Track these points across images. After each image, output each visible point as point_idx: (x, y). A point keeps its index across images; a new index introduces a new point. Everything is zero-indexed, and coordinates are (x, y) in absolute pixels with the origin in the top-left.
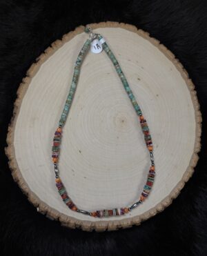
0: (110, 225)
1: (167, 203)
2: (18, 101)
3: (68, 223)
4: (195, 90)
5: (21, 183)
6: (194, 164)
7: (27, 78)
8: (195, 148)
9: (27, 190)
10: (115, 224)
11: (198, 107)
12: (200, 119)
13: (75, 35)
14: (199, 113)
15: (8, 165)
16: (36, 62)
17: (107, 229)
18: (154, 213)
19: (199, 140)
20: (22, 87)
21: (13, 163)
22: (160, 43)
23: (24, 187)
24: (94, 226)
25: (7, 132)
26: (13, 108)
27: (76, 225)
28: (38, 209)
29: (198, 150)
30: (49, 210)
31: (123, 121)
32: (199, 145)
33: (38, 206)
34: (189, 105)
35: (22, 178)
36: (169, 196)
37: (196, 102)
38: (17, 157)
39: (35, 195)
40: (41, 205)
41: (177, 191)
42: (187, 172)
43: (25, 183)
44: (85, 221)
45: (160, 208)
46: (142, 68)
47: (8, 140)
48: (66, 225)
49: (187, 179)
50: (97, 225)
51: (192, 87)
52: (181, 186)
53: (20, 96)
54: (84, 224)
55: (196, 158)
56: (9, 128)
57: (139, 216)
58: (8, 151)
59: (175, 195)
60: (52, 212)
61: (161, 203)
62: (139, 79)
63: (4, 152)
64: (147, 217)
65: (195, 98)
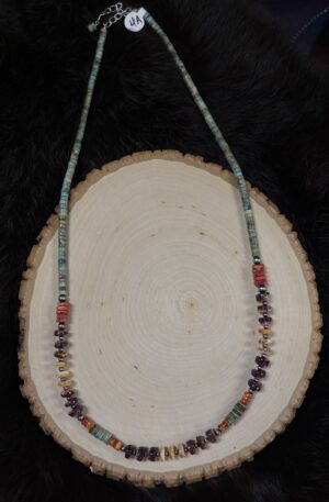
0: (207, 470)
1: (288, 417)
2: (23, 309)
3: (143, 481)
4: (293, 230)
5: (56, 435)
6: (317, 348)
7: (29, 270)
8: (313, 322)
9: (68, 445)
10: (215, 468)
11: (303, 256)
12: (311, 275)
13: (87, 187)
14: (308, 266)
15: (31, 413)
16: (37, 243)
17: (203, 478)
18: (270, 438)
19: (317, 307)
20: (25, 287)
21: (38, 408)
22: (223, 169)
23: (62, 441)
24: (184, 478)
25: (18, 361)
26: (18, 322)
27: (154, 481)
28: (91, 468)
29: (319, 324)
30: (109, 468)
31: (192, 305)
32: (318, 316)
33: (91, 464)
34: (289, 258)
35: (56, 427)
36: (289, 405)
37: (300, 249)
38: (41, 398)
39: (83, 450)
40: (95, 463)
41: (300, 396)
42: (308, 362)
43: (62, 435)
44: (167, 473)
45: (279, 428)
46: (204, 215)
47: (22, 373)
48: (140, 485)
49: (310, 374)
50: (187, 475)
51: (288, 227)
52: (304, 387)
53: (24, 302)
54: (167, 478)
55: (319, 338)
56: (20, 356)
57: (250, 447)
58: (26, 390)
59: (297, 403)
60: (114, 470)
61: (279, 420)
62: (202, 234)
63: (20, 393)
64: (261, 445)
65: (297, 243)
